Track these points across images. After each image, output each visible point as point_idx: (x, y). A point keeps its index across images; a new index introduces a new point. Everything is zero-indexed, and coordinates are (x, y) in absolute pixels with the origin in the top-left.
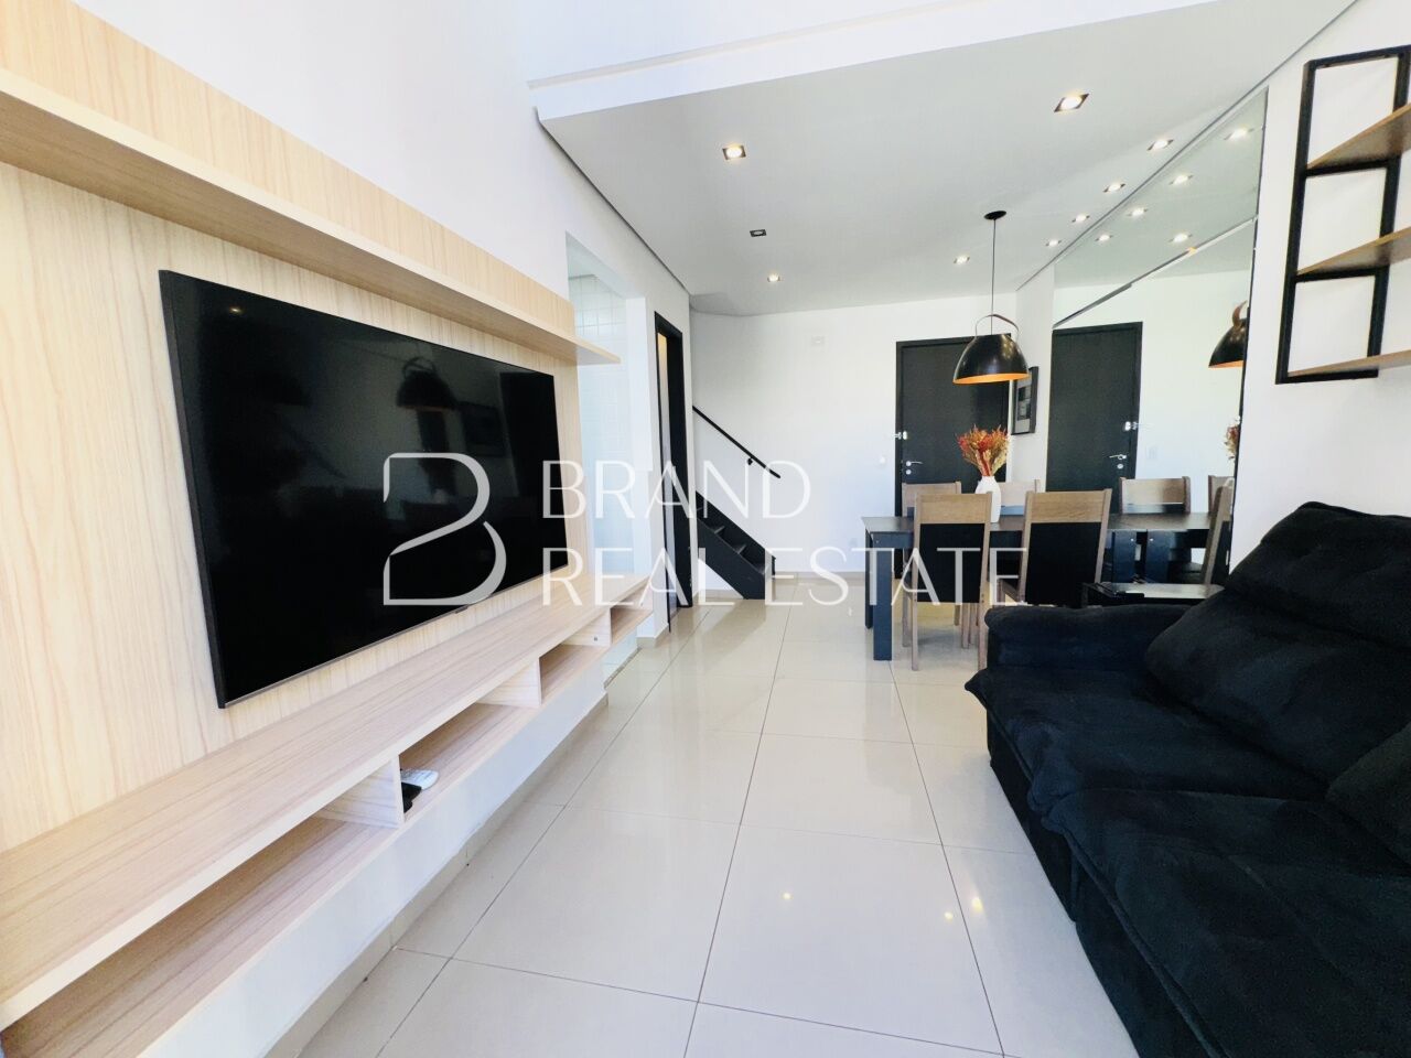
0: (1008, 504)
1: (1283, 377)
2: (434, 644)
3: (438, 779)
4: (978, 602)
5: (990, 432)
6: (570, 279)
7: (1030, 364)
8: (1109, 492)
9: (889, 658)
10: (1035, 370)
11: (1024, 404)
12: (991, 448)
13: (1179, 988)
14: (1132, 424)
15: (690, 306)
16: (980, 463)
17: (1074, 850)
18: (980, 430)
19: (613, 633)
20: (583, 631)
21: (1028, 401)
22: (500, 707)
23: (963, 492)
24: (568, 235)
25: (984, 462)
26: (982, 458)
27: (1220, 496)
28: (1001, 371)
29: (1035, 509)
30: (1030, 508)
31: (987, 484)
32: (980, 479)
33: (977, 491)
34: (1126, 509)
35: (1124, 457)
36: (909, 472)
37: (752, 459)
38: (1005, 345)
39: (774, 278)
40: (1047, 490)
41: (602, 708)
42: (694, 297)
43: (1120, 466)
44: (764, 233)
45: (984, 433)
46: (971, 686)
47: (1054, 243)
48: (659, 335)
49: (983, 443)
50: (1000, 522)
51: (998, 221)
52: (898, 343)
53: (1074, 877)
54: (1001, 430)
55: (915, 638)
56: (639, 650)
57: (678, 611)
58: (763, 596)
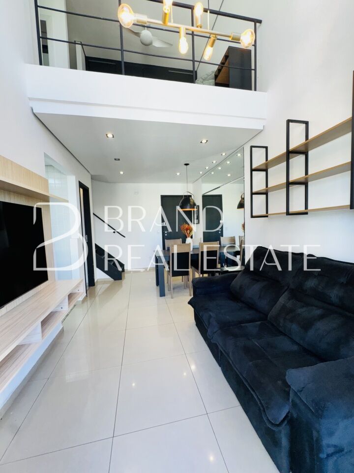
0: (194, 245)
1: (252, 217)
4: (189, 276)
9: (165, 296)
10: (198, 206)
12: (189, 230)
13: (245, 379)
15: (91, 178)
16: (187, 234)
17: (219, 347)
18: (186, 224)
19: (69, 303)
20: (58, 306)
21: (197, 215)
23: (182, 243)
24: (45, 153)
26: (187, 232)
27: (242, 242)
28: (190, 208)
30: (200, 247)
31: (188, 240)
32: (187, 238)
33: (186, 243)
34: (222, 245)
38: (191, 200)
39: (122, 173)
41: (62, 332)
42: (93, 175)
44: (119, 160)
46: (190, 303)
47: (201, 173)
48: (80, 188)
49: (187, 228)
51: (187, 166)
52: (161, 196)
53: (219, 354)
55: (172, 288)
56: (75, 306)
57: (89, 288)
58: (121, 279)
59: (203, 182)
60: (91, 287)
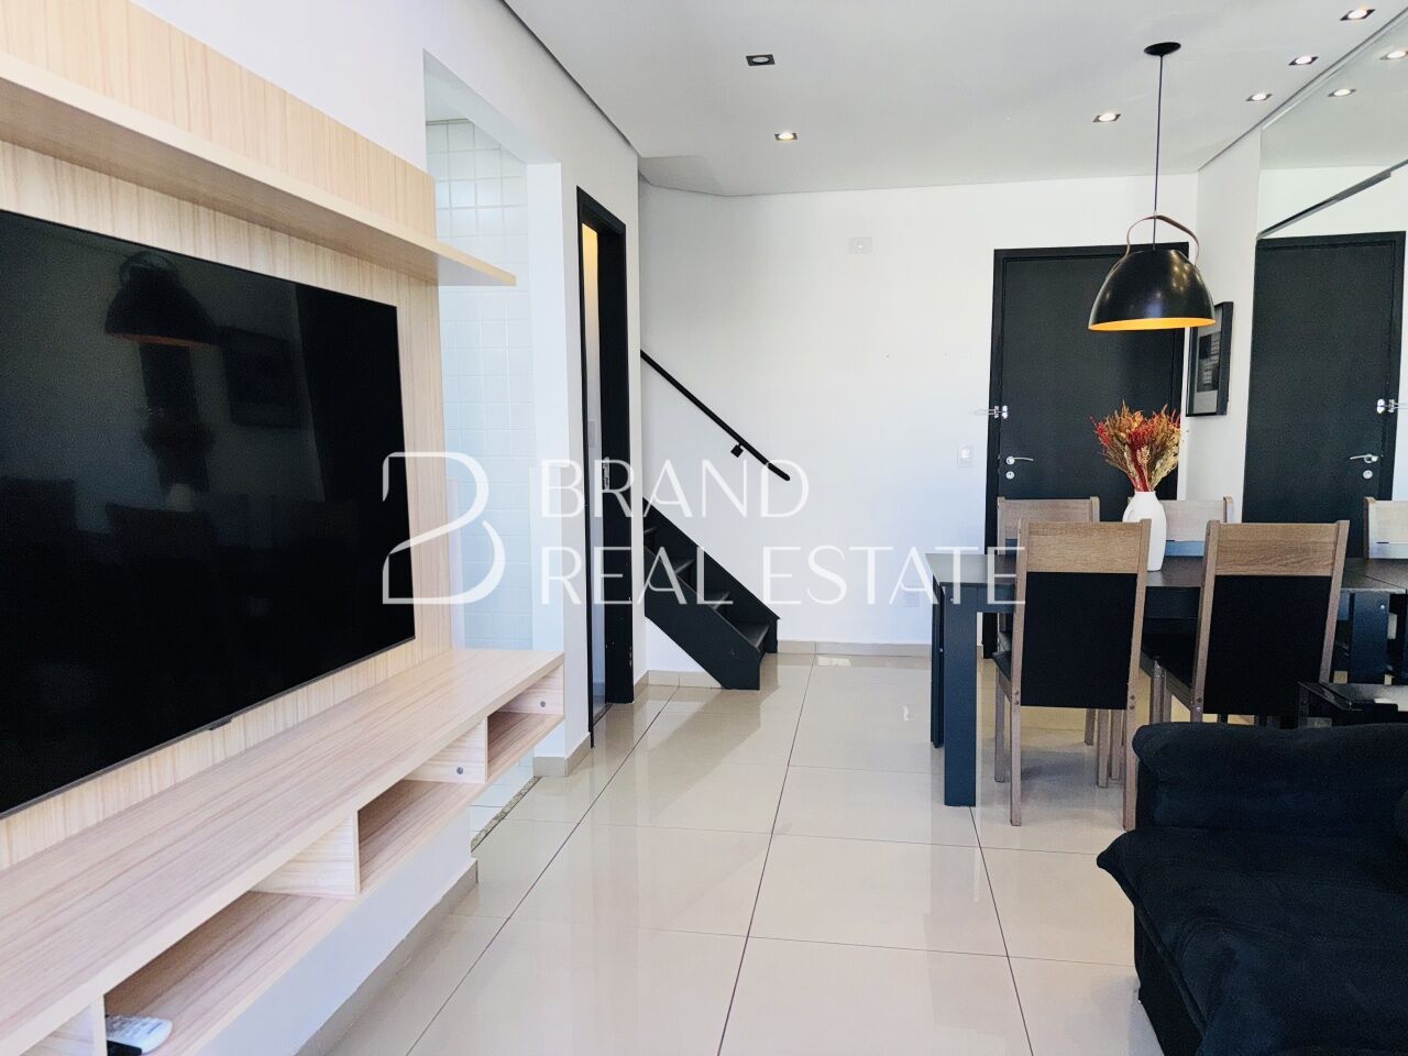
0: (1177, 540)
2: (168, 783)
3: (173, 1031)
4: (1125, 708)
5: (1148, 416)
6: (428, 124)
7: (1216, 299)
8: (1345, 525)
9: (972, 803)
10: (1227, 309)
11: (1210, 363)
12: (1151, 443)
14: (1387, 403)
15: (640, 175)
16: (1132, 468)
18: (1132, 412)
19: (491, 759)
20: (439, 757)
21: (1215, 359)
22: (285, 898)
23: (1101, 520)
24: (425, 54)
25: (1139, 468)
26: (1135, 460)
28: (1167, 314)
29: (1221, 550)
30: (1213, 549)
31: (1143, 505)
32: (1133, 495)
33: (1126, 518)
34: (1374, 552)
35: (1375, 459)
36: (1010, 475)
37: (741, 446)
38: (1176, 269)
39: (785, 136)
40: (1245, 519)
41: (468, 888)
42: (646, 159)
43: (1368, 475)
44: (770, 61)
45: (1139, 417)
46: (1107, 861)
47: (1259, 98)
48: (584, 227)
49: (1136, 434)
50: (1163, 570)
51: (1167, 58)
52: (997, 253)
54: (1169, 412)
55: (1016, 767)
56: (537, 779)
57: (607, 708)
58: (756, 686)
59: (1268, 156)
60: (616, 706)
